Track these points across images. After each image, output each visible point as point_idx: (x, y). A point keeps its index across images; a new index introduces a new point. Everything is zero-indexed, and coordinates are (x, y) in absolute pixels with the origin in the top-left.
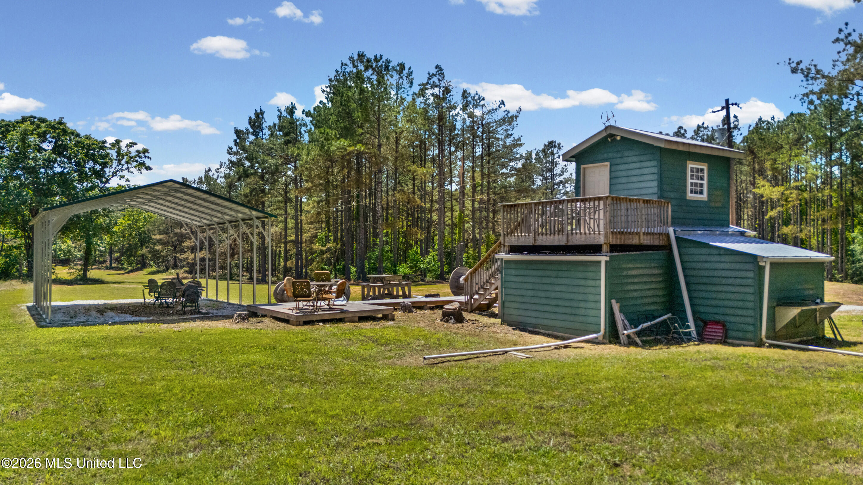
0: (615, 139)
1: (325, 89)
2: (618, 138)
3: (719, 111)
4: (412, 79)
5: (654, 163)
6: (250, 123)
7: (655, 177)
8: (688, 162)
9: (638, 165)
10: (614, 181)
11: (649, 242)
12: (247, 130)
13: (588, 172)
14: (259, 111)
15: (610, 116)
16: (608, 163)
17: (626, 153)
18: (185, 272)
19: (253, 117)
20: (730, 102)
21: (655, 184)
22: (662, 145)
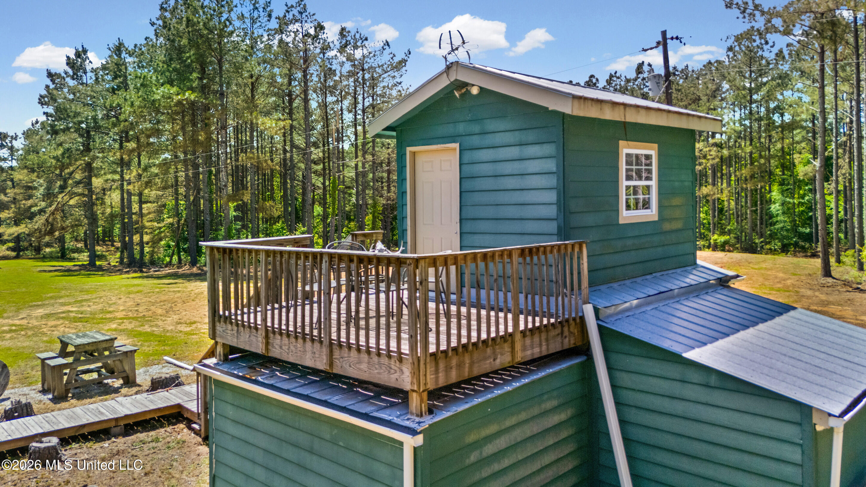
0: (468, 92)
1: (156, 22)
2: (475, 91)
3: (651, 49)
4: (271, 11)
5: (549, 149)
6: (68, 64)
7: (553, 181)
8: (622, 143)
9: (514, 152)
10: (469, 185)
11: (537, 350)
12: (66, 73)
13: (420, 160)
14: (80, 49)
15: (457, 42)
16: (456, 146)
17: (491, 125)
18: (9, 249)
19: (72, 56)
20: (669, 36)
21: (552, 197)
22: (567, 108)
